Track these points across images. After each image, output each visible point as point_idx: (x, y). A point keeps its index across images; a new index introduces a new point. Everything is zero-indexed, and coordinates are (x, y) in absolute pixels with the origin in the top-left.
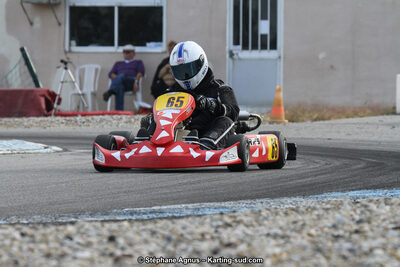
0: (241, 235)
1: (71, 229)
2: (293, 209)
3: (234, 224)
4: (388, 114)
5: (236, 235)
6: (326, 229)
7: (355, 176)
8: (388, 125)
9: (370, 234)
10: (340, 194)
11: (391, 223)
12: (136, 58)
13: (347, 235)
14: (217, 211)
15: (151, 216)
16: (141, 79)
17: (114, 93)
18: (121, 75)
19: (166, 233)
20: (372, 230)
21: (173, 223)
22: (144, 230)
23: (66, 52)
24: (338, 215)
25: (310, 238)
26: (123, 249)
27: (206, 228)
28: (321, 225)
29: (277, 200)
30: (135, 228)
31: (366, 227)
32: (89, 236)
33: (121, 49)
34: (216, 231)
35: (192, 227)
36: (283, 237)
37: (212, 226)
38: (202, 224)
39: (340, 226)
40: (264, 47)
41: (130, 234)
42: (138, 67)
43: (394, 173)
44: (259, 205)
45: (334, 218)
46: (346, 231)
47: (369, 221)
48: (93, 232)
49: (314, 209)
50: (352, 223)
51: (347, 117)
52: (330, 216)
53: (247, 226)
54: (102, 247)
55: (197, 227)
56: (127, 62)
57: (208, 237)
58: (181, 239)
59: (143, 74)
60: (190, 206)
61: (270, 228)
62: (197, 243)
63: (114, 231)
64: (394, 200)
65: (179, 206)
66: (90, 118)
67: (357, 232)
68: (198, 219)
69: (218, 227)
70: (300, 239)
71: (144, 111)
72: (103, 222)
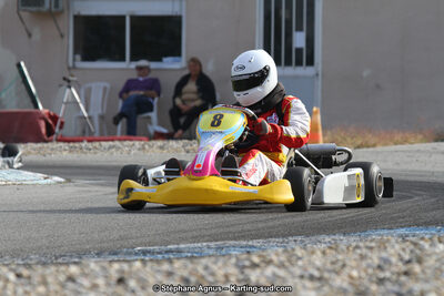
1: (74, 269)
2: (331, 248)
4: (442, 141)
5: (266, 276)
6: (370, 271)
7: (404, 211)
8: (442, 153)
9: (421, 276)
13: (394, 277)
17: (126, 116)
19: (185, 274)
20: (424, 272)
21: (192, 262)
22: (158, 271)
23: (69, 68)
24: (383, 254)
25: (351, 281)
26: (133, 292)
27: (230, 269)
30: (148, 269)
31: (417, 268)
33: (133, 65)
34: (242, 273)
35: (215, 267)
36: (319, 279)
37: (237, 267)
38: (226, 265)
39: (386, 267)
40: (299, 63)
45: (380, 257)
46: (393, 273)
47: (420, 261)
49: (357, 247)
50: (400, 264)
51: (396, 144)
52: (374, 256)
53: (278, 266)
54: (110, 290)
55: (220, 268)
56: (141, 79)
57: (232, 279)
58: (201, 281)
61: (305, 269)
63: (124, 272)
66: (97, 144)
67: (406, 273)
68: (222, 259)
69: (244, 267)
70: (340, 281)
71: (159, 136)
72: (111, 261)
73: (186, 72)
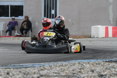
0: (46, 73)
2: (61, 65)
3: (44, 69)
4: (89, 38)
5: (44, 73)
6: (71, 71)
7: (79, 56)
8: (89, 41)
9: (83, 73)
10: (75, 61)
11: (90, 69)
12: (15, 20)
13: (77, 73)
14: (39, 66)
15: (19, 67)
16: (17, 27)
17: (9, 31)
18: (11, 25)
19: (24, 72)
20: (84, 71)
21: (26, 69)
22: (17, 71)
24: (74, 67)
25: (66, 74)
26: (11, 76)
27: (36, 71)
28: (69, 70)
29: (56, 62)
30: (15, 70)
31: (82, 71)
32: (1, 73)
33: (11, 18)
34: (39, 72)
35: (32, 70)
36: (58, 73)
37: (37, 70)
38: (34, 69)
39: (75, 70)
40: (53, 18)
41: (13, 72)
42: (16, 23)
43: (91, 55)
44: (51, 64)
45: (73, 68)
46: (76, 72)
47: (83, 69)
48: (2, 71)
49: (67, 65)
50: (78, 69)
51: (77, 38)
52: (72, 67)
53: (48, 70)
54: (5, 76)
55: (33, 70)
56: (13, 22)
57: (36, 73)
58: (28, 74)
59: (17, 25)
60: (31, 64)
61: (54, 71)
62: (33, 75)
63: (8, 71)
64: (90, 63)
65: (28, 64)
66: (2, 38)
67: (80, 72)
68: (33, 68)
69: (39, 70)
70: (63, 74)
71: (17, 36)
72: (5, 68)
73: (24, 20)
